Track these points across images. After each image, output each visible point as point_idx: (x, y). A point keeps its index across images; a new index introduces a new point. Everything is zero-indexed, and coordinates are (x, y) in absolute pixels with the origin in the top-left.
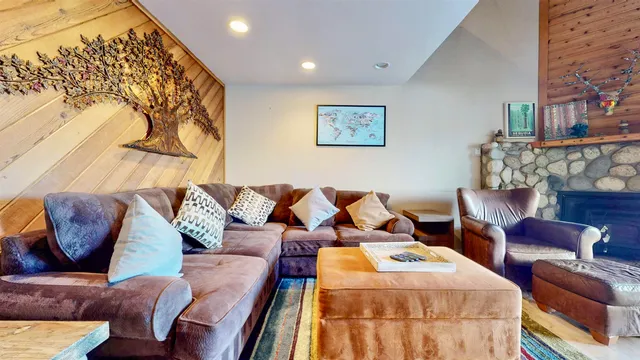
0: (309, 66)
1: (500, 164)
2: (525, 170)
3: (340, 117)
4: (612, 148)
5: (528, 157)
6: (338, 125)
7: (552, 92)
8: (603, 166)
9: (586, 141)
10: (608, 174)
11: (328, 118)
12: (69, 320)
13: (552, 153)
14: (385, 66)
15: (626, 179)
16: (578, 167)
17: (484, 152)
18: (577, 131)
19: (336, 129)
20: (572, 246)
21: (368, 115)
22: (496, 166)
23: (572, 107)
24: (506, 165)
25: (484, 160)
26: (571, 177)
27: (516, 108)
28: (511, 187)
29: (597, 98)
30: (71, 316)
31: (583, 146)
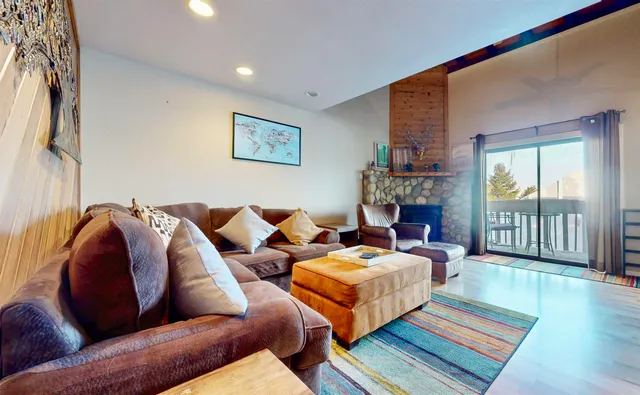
0: (245, 71)
1: (374, 186)
2: (386, 191)
3: (259, 131)
4: (422, 179)
5: (387, 182)
6: (257, 139)
7: (396, 140)
8: (418, 189)
9: (414, 174)
10: (420, 195)
11: (246, 130)
12: (222, 366)
13: (397, 180)
14: (315, 95)
15: (427, 198)
16: (408, 190)
17: (365, 177)
18: (409, 168)
19: (255, 143)
20: (420, 237)
21: (286, 134)
22: (372, 187)
23: (405, 152)
24: (377, 187)
25: (365, 182)
26: (405, 196)
27: (380, 147)
28: (385, 203)
29: (416, 148)
30: (225, 361)
31: (411, 177)
